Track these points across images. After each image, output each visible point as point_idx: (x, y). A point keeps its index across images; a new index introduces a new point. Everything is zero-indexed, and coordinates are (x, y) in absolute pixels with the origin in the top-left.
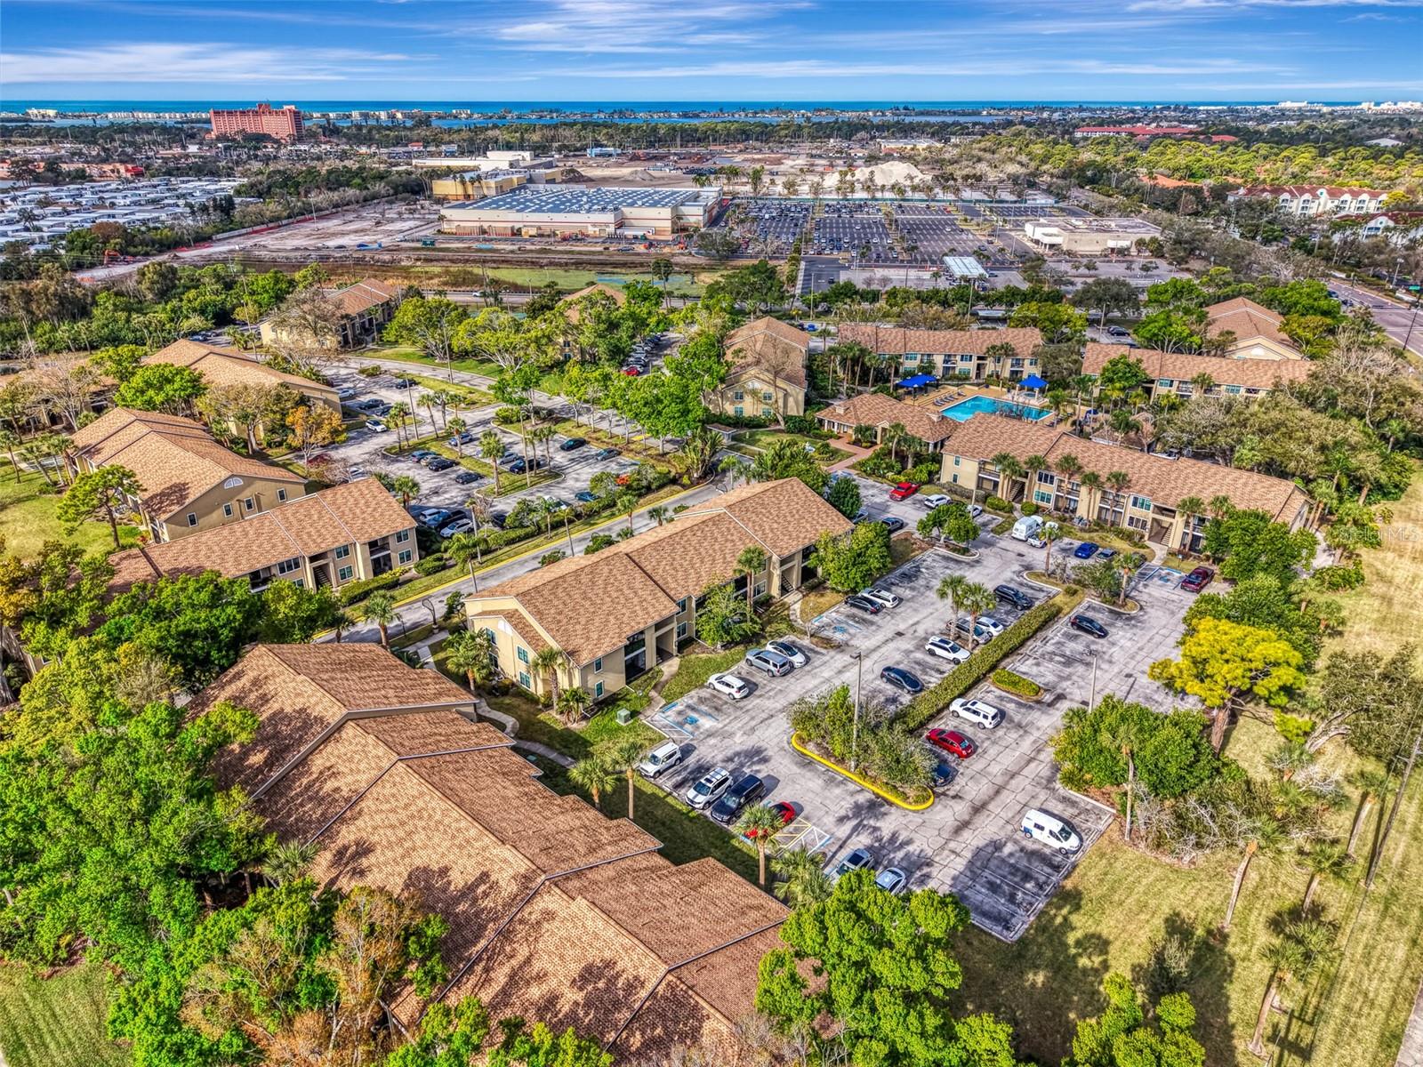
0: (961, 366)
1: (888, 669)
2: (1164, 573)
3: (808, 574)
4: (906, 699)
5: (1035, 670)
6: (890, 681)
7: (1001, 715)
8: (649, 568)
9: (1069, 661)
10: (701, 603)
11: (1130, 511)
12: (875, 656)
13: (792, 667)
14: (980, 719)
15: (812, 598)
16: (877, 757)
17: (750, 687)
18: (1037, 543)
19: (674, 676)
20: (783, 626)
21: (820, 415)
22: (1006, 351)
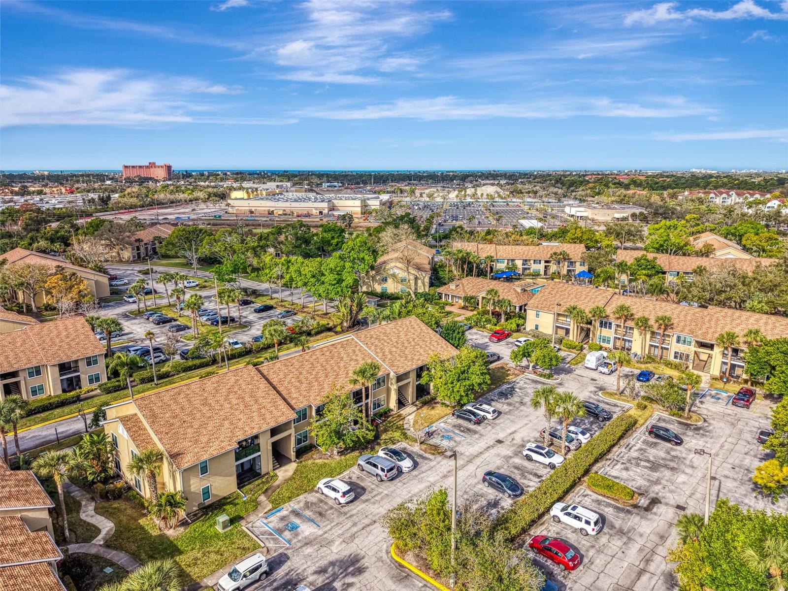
0: (534, 267)
1: (489, 473)
2: (713, 392)
3: (422, 391)
4: (507, 503)
5: (625, 474)
6: (491, 485)
7: (602, 521)
8: (275, 381)
9: (655, 466)
10: (319, 411)
11: (674, 347)
12: (478, 461)
13: (400, 472)
14: (582, 525)
15: (425, 411)
16: (477, 573)
17: (356, 491)
18: (605, 370)
19: (286, 481)
20: (397, 435)
21: (440, 290)
22: (563, 257)
